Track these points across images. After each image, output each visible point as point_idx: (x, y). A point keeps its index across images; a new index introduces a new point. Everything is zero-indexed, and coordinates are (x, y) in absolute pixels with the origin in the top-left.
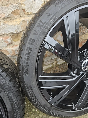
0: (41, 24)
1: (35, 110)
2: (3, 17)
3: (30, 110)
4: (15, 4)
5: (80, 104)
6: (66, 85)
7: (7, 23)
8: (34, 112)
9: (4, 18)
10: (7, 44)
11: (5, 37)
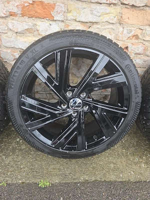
0: (34, 51)
1: (20, 140)
2: (16, 31)
3: (15, 138)
4: (30, 24)
5: (59, 142)
6: (47, 115)
7: (19, 38)
8: (17, 142)
9: (16, 33)
10: (14, 58)
11: (13, 50)
